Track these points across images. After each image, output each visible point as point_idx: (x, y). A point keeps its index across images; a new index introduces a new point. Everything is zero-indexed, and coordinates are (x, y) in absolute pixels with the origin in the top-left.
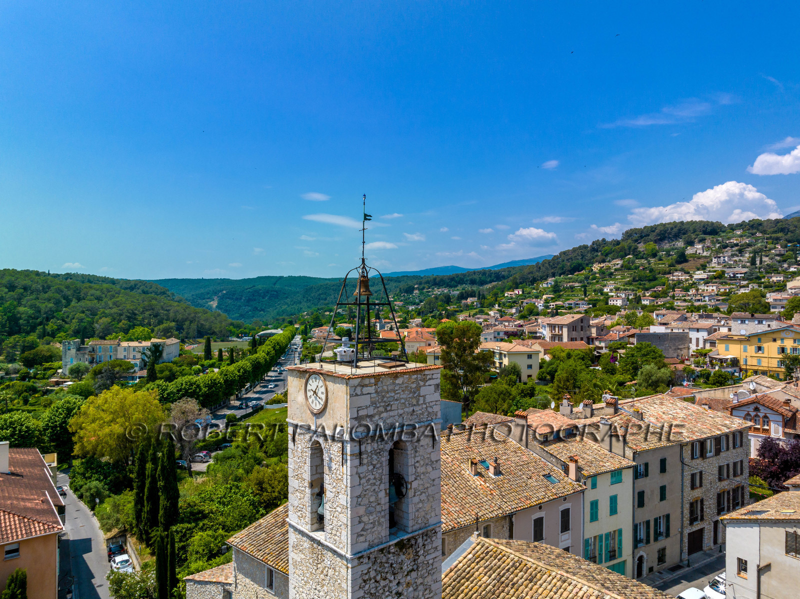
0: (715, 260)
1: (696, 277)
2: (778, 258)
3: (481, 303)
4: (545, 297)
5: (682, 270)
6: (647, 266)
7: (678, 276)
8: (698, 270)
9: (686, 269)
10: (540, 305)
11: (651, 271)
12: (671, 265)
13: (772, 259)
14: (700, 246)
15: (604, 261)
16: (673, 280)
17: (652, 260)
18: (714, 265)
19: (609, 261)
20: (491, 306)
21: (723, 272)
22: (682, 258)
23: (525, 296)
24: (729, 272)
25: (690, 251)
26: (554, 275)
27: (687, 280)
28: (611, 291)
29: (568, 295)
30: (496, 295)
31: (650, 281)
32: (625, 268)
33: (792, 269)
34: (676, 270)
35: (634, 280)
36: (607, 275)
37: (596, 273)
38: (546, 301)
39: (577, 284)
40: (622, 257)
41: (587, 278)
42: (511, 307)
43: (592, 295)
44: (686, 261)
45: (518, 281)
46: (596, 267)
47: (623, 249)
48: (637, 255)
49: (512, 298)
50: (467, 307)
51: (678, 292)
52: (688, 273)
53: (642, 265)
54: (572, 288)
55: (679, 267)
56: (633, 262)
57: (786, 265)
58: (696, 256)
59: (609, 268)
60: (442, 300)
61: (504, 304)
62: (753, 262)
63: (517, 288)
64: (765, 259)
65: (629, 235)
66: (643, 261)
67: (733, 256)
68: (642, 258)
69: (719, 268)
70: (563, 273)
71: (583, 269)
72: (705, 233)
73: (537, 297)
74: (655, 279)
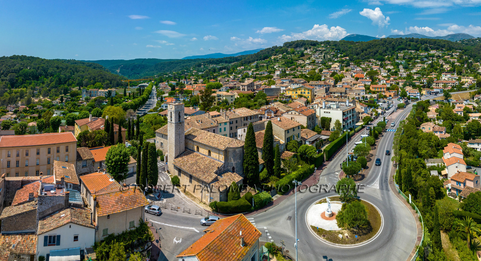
0: (313, 56)
1: (306, 62)
2: (332, 56)
3: (227, 72)
4: (252, 70)
5: (302, 59)
6: (291, 57)
7: (301, 62)
8: (307, 59)
9: (303, 59)
10: (250, 74)
11: (292, 59)
12: (299, 57)
13: (330, 56)
14: (309, 50)
15: (276, 55)
16: (299, 63)
17: (292, 55)
18: (313, 58)
19: (278, 55)
20: (232, 73)
21: (315, 61)
22: (303, 55)
23: (244, 70)
24: (317, 61)
25: (305, 52)
26: (257, 60)
27: (303, 63)
28: (277, 67)
29: (261, 69)
30: (234, 69)
31: (291, 63)
32: (283, 58)
33: (336, 60)
34: (300, 60)
35: (285, 63)
36: (276, 61)
37: (272, 60)
38: (253, 72)
39: (265, 65)
40: (282, 54)
41: (269, 62)
42: (239, 74)
43: (270, 69)
44: (304, 56)
45: (243, 63)
46: (273, 57)
47: (282, 50)
48: (288, 53)
49: (240, 70)
50: (222, 74)
51: (299, 68)
52: (304, 61)
53: (289, 57)
54: (263, 66)
55: (301, 58)
56: (286, 56)
57: (334, 59)
58: (307, 54)
59: (277, 58)
60: (212, 71)
61: (237, 73)
62: (324, 57)
63: (242, 66)
64: (328, 56)
65: (286, 44)
66: (290, 55)
67: (319, 54)
68: (289, 54)
69: (314, 59)
70: (261, 59)
71: (268, 58)
72: (311, 45)
73: (249, 70)
74: (293, 63)
